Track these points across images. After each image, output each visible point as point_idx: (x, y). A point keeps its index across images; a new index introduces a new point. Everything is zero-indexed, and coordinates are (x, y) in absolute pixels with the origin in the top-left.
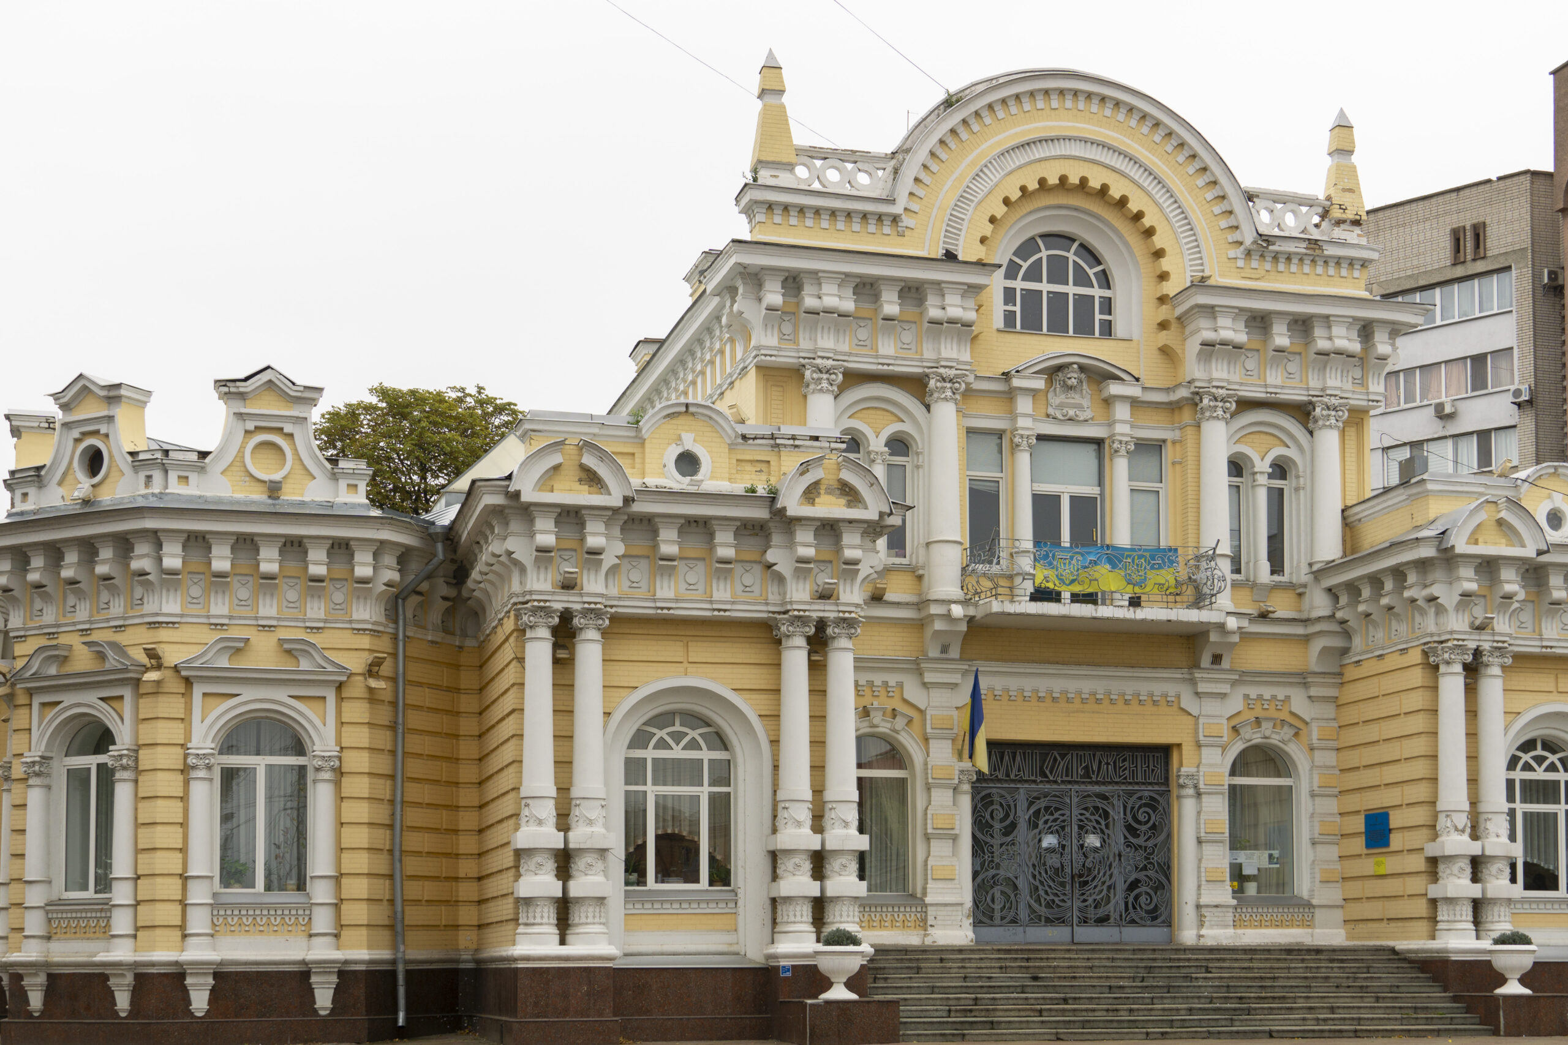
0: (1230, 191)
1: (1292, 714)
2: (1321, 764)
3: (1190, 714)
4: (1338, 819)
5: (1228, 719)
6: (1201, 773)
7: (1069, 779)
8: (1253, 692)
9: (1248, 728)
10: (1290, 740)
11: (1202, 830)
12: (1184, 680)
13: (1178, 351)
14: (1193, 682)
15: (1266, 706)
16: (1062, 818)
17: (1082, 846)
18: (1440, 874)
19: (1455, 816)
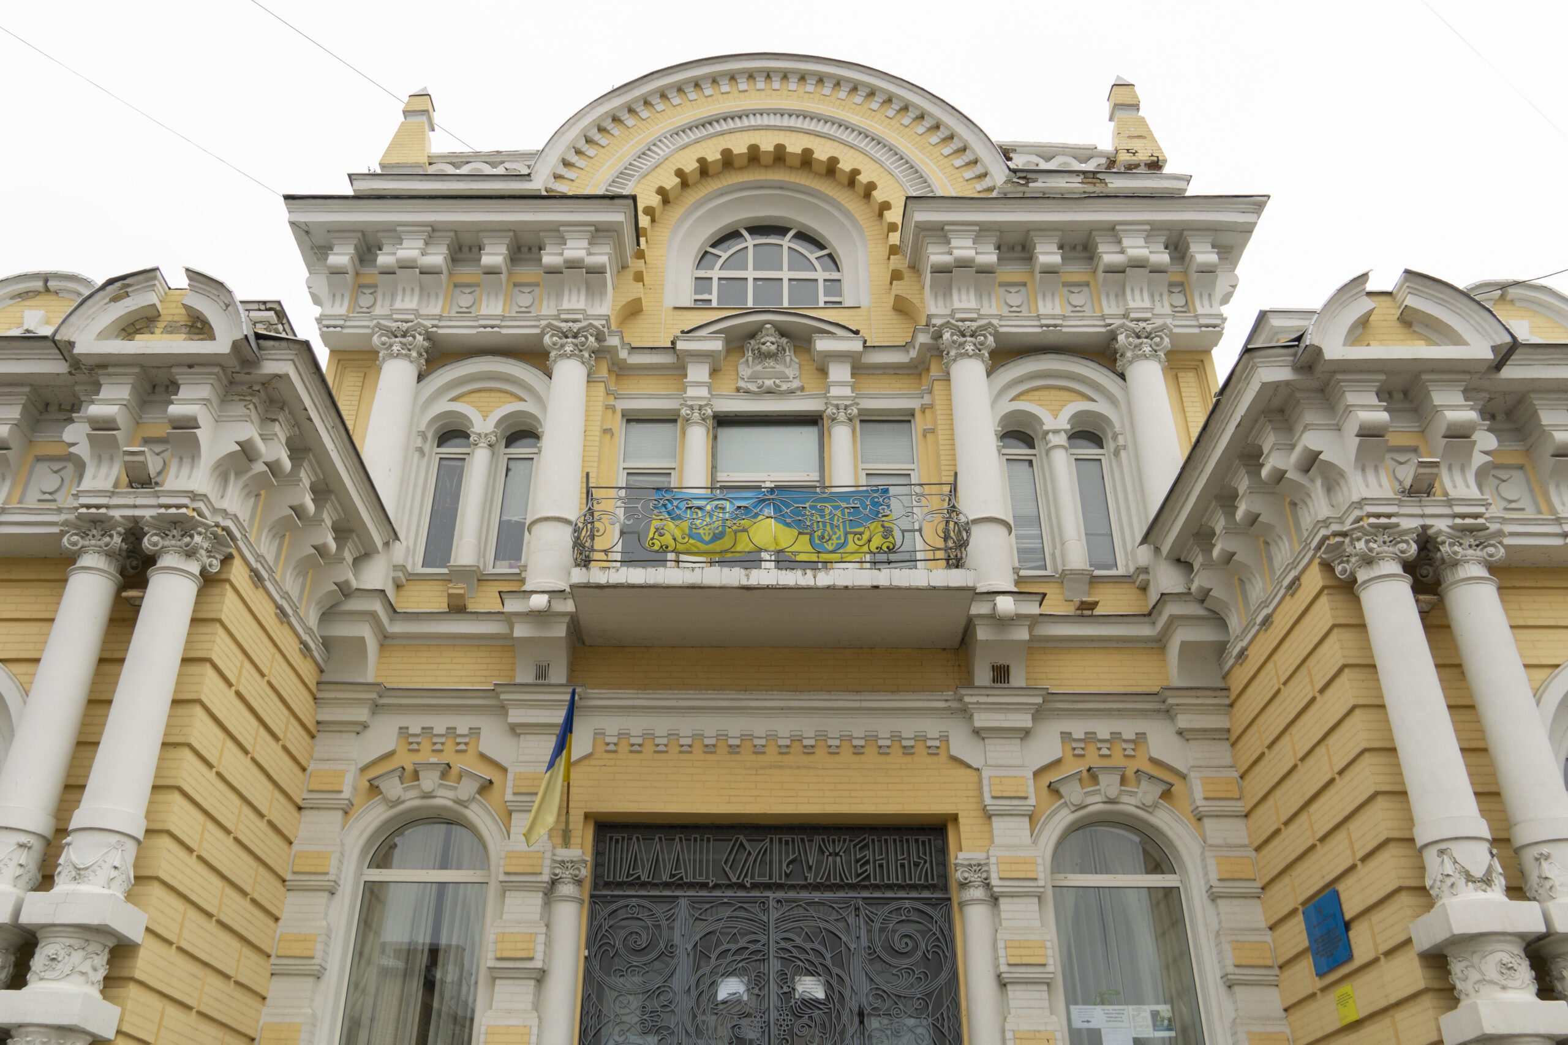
0: (979, 149)
1: (1154, 761)
2: (1220, 841)
3: (969, 766)
4: (1268, 937)
5: (1037, 774)
6: (993, 860)
7: (766, 880)
8: (1078, 728)
9: (1076, 784)
10: (1155, 806)
11: (1002, 961)
12: (952, 712)
13: (918, 305)
14: (965, 713)
15: (1105, 751)
16: (753, 947)
17: (789, 994)
18: (1459, 985)
19: (1459, 850)
